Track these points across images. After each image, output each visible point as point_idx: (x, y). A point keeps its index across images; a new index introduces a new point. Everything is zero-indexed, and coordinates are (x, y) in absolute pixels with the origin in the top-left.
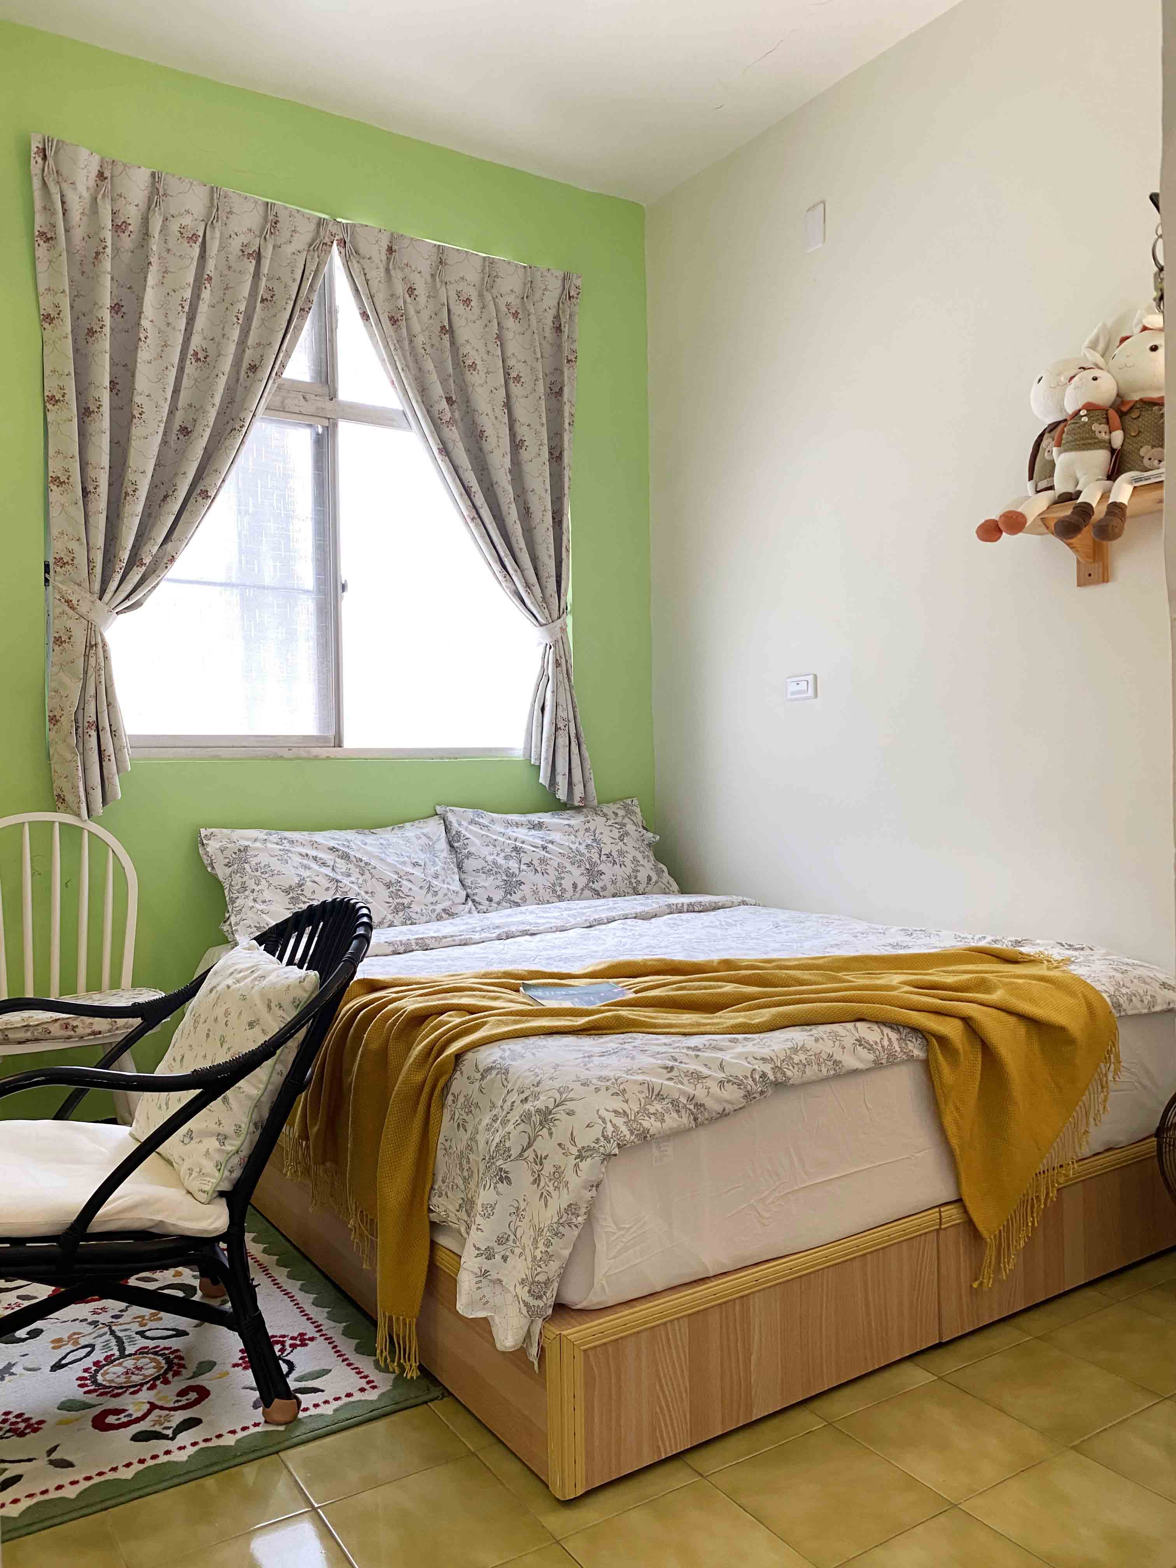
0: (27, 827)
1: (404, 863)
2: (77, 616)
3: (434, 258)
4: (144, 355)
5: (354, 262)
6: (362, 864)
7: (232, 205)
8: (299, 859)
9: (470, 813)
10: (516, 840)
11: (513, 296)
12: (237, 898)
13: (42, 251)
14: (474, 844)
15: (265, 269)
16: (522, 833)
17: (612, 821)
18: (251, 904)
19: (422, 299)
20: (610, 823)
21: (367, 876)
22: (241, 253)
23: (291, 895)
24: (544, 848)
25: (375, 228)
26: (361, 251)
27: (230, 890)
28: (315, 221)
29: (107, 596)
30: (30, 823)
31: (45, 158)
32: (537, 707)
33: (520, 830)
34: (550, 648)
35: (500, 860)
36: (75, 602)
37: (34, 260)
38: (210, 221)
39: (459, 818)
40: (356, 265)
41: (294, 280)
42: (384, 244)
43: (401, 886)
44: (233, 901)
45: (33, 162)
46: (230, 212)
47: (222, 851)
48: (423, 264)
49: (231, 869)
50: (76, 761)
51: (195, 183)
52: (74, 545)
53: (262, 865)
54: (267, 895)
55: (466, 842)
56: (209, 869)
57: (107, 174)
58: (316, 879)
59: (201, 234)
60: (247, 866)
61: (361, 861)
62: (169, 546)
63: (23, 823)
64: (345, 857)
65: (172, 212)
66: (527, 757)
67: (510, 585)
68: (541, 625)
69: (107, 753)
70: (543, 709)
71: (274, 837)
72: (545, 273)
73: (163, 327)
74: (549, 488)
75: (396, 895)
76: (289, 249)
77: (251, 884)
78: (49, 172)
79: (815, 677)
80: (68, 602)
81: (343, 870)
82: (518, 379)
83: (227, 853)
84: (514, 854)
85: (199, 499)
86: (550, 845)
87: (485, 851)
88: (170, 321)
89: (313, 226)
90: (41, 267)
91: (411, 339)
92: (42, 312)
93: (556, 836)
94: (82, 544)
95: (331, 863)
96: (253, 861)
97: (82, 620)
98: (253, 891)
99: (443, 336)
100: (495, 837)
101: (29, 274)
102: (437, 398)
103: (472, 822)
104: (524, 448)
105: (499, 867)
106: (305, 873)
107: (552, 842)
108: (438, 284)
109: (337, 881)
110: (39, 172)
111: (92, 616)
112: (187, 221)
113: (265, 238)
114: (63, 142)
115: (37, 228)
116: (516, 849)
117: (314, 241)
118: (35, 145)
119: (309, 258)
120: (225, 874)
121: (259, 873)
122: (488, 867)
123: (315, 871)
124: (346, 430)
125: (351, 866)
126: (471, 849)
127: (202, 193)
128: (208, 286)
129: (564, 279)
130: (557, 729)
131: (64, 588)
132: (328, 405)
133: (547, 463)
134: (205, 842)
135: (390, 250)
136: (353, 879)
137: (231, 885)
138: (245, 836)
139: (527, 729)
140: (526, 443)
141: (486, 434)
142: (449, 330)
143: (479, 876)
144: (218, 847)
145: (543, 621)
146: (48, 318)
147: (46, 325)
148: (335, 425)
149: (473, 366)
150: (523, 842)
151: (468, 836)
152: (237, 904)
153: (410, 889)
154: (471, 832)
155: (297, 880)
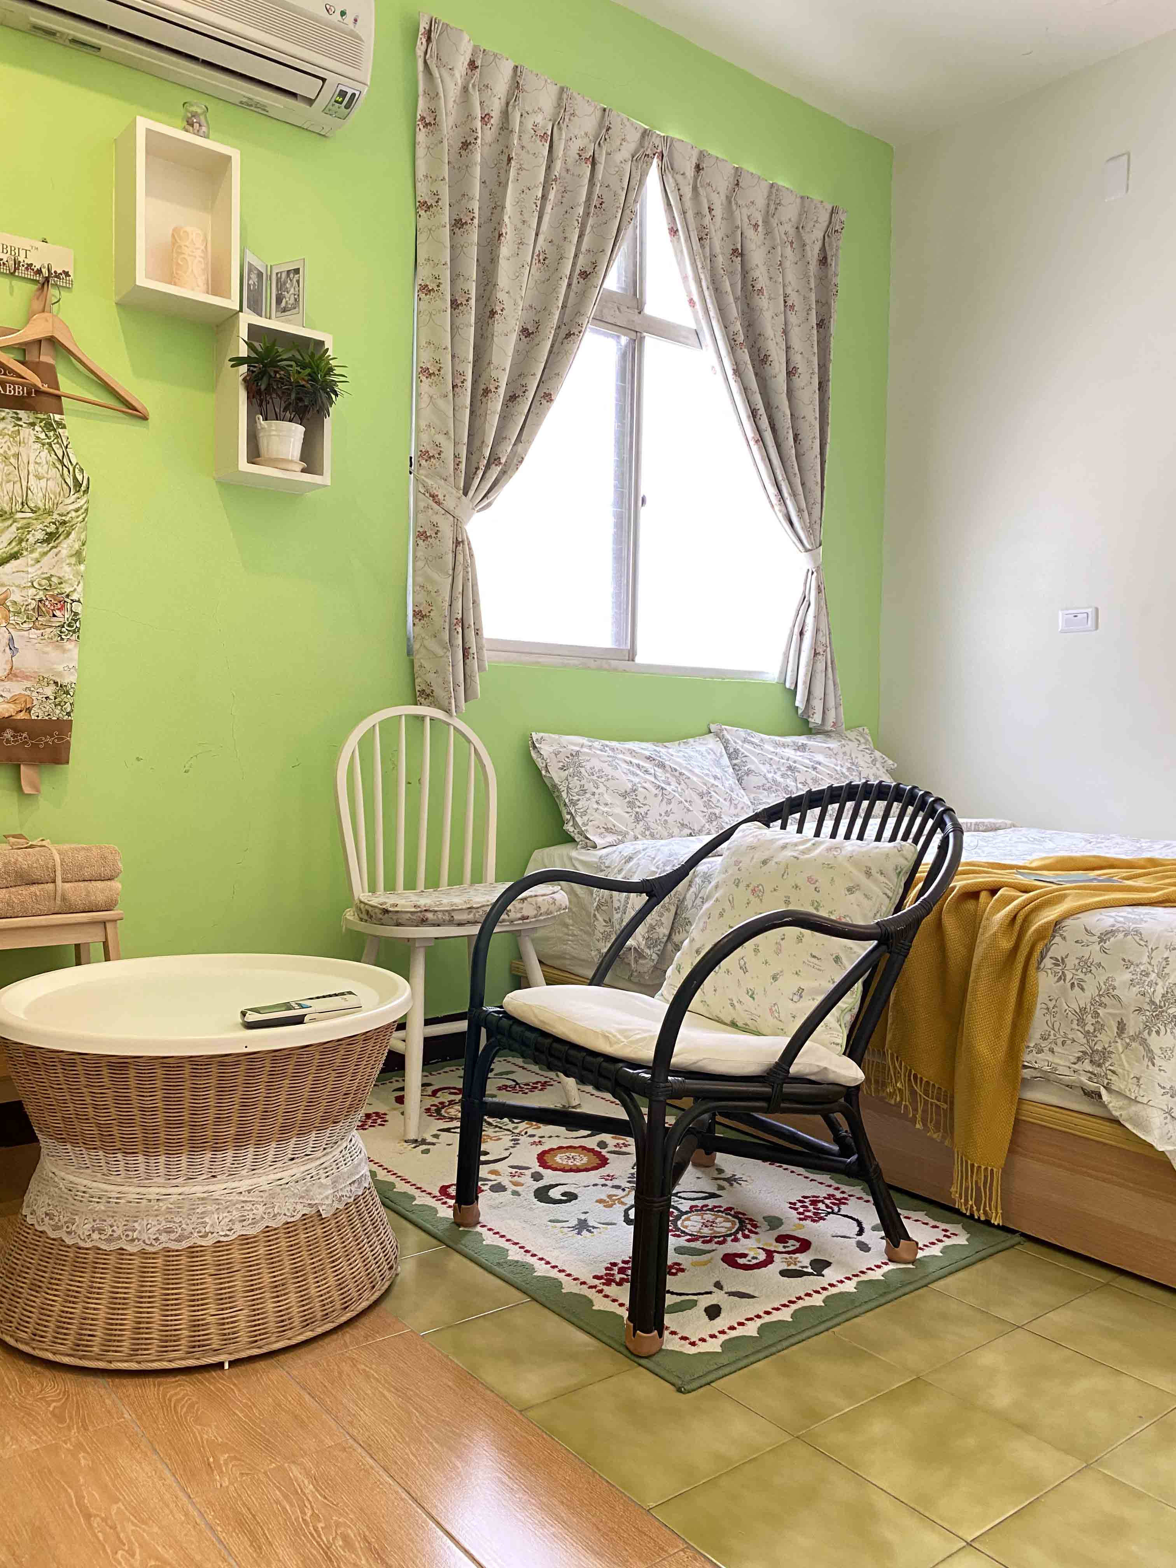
0: (403, 718)
1: (707, 775)
2: (443, 512)
3: (731, 179)
4: (505, 251)
5: (670, 177)
6: (677, 774)
7: (576, 107)
8: (624, 765)
9: (742, 733)
10: (788, 760)
11: (790, 225)
12: (579, 800)
13: (422, 136)
14: (753, 762)
15: (599, 175)
16: (789, 753)
17: (864, 746)
18: (596, 806)
19: (718, 219)
20: (861, 748)
21: (683, 786)
22: (577, 157)
23: (628, 799)
24: (815, 769)
25: (688, 144)
26: (675, 166)
27: (568, 792)
28: (641, 131)
29: (471, 493)
30: (406, 716)
31: (429, 40)
32: (797, 631)
33: (787, 750)
34: (813, 573)
35: (779, 778)
36: (441, 497)
37: (414, 144)
38: (557, 122)
39: (733, 735)
40: (671, 180)
41: (623, 188)
42: (694, 161)
43: (711, 797)
44: (574, 803)
45: (419, 43)
46: (573, 114)
47: (556, 755)
48: (722, 183)
49: (567, 772)
50: (447, 657)
51: (549, 81)
52: (440, 439)
53: (597, 769)
54: (607, 798)
55: (744, 759)
56: (543, 772)
57: (478, 63)
58: (645, 785)
59: (549, 133)
60: (582, 770)
61: (676, 770)
62: (520, 447)
63: (400, 716)
64: (662, 766)
65: (527, 109)
66: (782, 681)
67: (784, 508)
68: (807, 550)
69: (471, 651)
70: (801, 633)
71: (596, 744)
72: (819, 205)
73: (519, 225)
74: (818, 416)
75: (707, 805)
76: (618, 157)
77: (590, 787)
78: (431, 56)
79: (1097, 609)
80: (433, 496)
81: (663, 778)
82: (792, 307)
83: (561, 757)
84: (789, 773)
85: (544, 402)
86: (818, 766)
87: (764, 769)
88: (526, 219)
89: (638, 135)
90: (421, 152)
91: (713, 256)
92: (419, 199)
93: (820, 758)
94: (449, 438)
95: (653, 772)
96: (588, 765)
97: (448, 515)
98: (594, 794)
99: (734, 258)
100: (770, 756)
101: (407, 157)
102: (733, 319)
103: (745, 741)
104: (797, 375)
105: (777, 784)
106: (636, 780)
107: (820, 764)
108: (734, 207)
109: (662, 788)
110: (422, 55)
111: (457, 513)
112: (539, 119)
113: (599, 143)
114: (447, 25)
115: (419, 112)
116: (790, 768)
117: (636, 152)
118: (424, 25)
119: (633, 167)
120: (560, 777)
121: (595, 778)
122: (768, 785)
123: (642, 778)
124: (651, 343)
125: (668, 775)
126: (753, 767)
127: (553, 91)
128: (554, 186)
129: (832, 212)
130: (816, 654)
131: (430, 482)
132: (637, 318)
133: (817, 391)
134: (537, 745)
135: (698, 168)
136: (672, 787)
137: (568, 787)
138: (573, 742)
139: (785, 654)
140: (799, 371)
141: (770, 359)
142: (739, 253)
143: (761, 793)
144: (551, 751)
145: (808, 546)
146: (426, 206)
147: (422, 213)
148: (642, 339)
149: (761, 291)
150: (795, 762)
151: (746, 753)
152: (580, 806)
153: (718, 801)
154: (747, 749)
155: (630, 785)
